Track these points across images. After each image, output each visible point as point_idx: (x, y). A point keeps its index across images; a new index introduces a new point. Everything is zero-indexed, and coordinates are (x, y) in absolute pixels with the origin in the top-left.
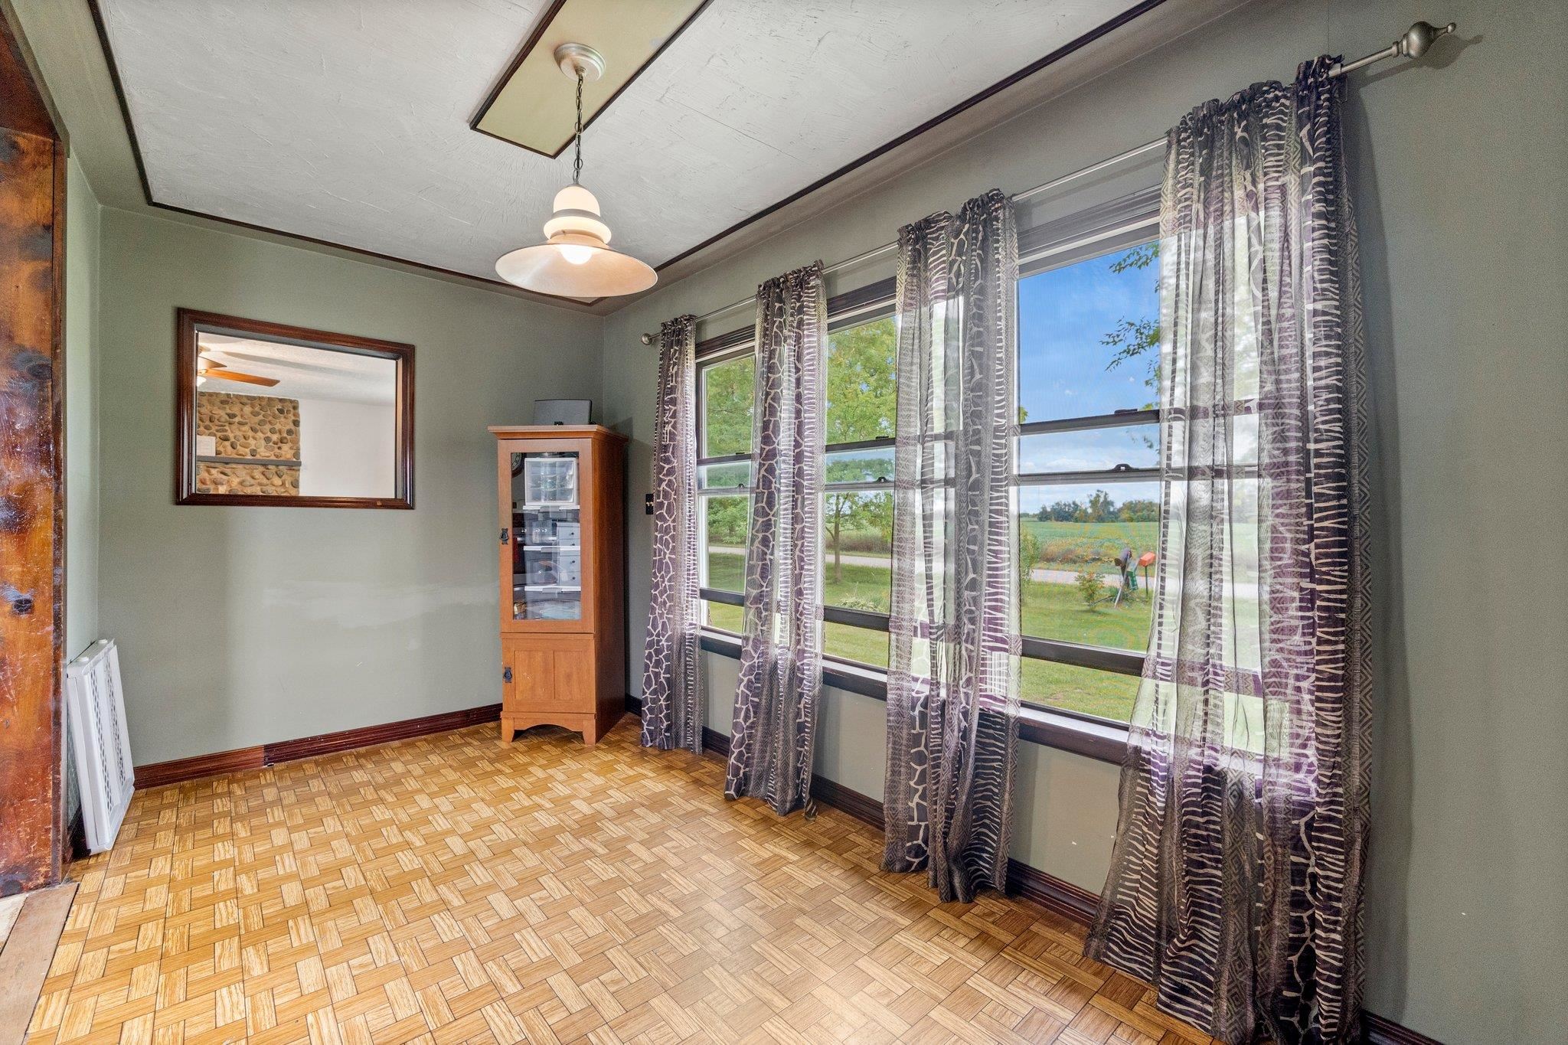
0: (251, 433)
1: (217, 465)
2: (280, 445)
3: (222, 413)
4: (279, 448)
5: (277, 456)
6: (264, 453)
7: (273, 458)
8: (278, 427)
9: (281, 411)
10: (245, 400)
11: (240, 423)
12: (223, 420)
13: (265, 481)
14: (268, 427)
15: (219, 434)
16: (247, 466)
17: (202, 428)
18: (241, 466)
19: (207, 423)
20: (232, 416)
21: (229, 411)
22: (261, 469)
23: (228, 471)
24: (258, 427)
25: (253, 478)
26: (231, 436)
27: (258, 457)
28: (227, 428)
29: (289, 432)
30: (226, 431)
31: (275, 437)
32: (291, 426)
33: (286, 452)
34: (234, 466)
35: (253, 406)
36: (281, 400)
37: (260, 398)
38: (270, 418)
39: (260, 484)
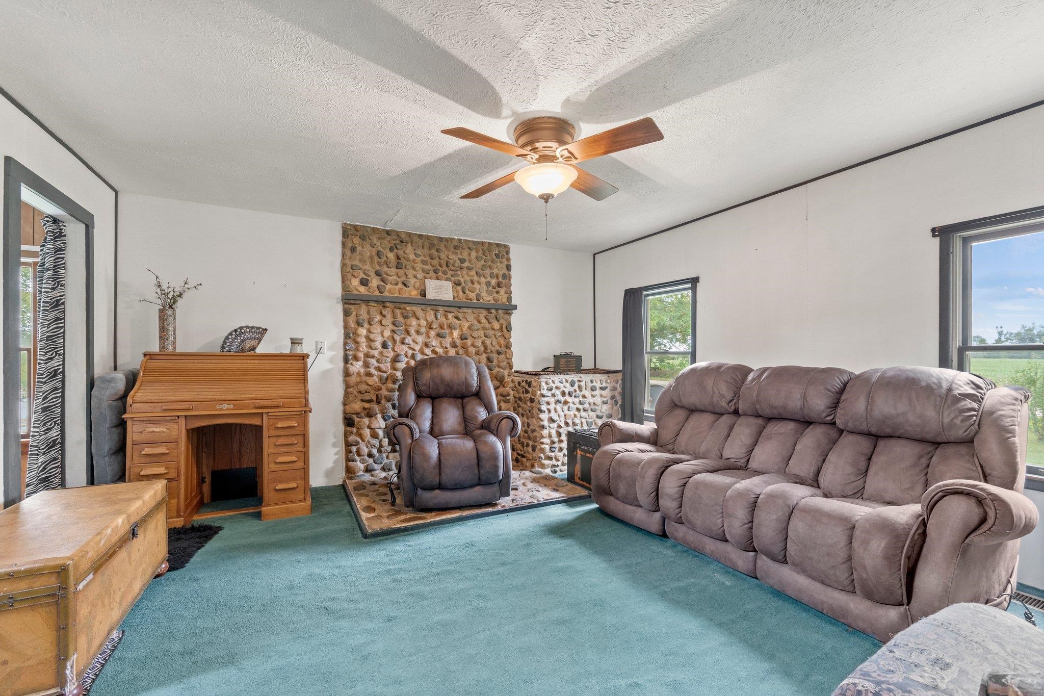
0: (476, 278)
1: (452, 309)
2: (498, 289)
3: (454, 257)
4: (498, 292)
5: (495, 300)
6: (487, 298)
7: (493, 302)
8: (495, 271)
9: (497, 256)
10: (471, 245)
11: (469, 269)
12: (456, 265)
13: (488, 325)
14: (488, 271)
15: (453, 279)
16: (475, 311)
17: (440, 274)
18: (469, 311)
19: (445, 268)
20: (462, 261)
21: (460, 256)
22: (484, 312)
23: (460, 315)
24: (481, 272)
25: (479, 322)
26: (462, 280)
27: (481, 301)
28: (459, 273)
29: (504, 276)
30: (458, 275)
31: (494, 282)
32: (505, 271)
33: (502, 297)
34: (465, 310)
35: (477, 251)
36: (498, 245)
37: (483, 243)
38: (490, 263)
39: (484, 328)
